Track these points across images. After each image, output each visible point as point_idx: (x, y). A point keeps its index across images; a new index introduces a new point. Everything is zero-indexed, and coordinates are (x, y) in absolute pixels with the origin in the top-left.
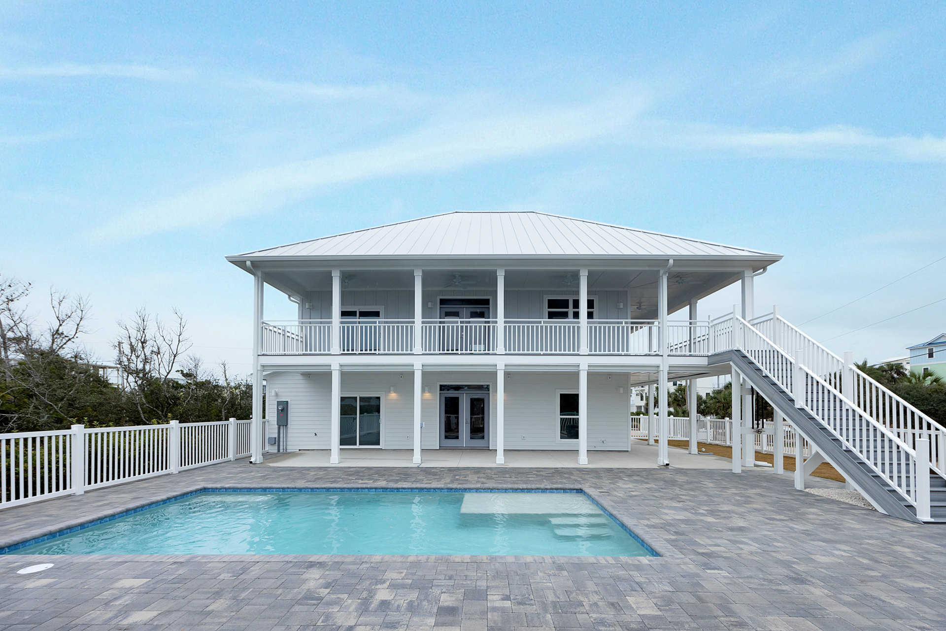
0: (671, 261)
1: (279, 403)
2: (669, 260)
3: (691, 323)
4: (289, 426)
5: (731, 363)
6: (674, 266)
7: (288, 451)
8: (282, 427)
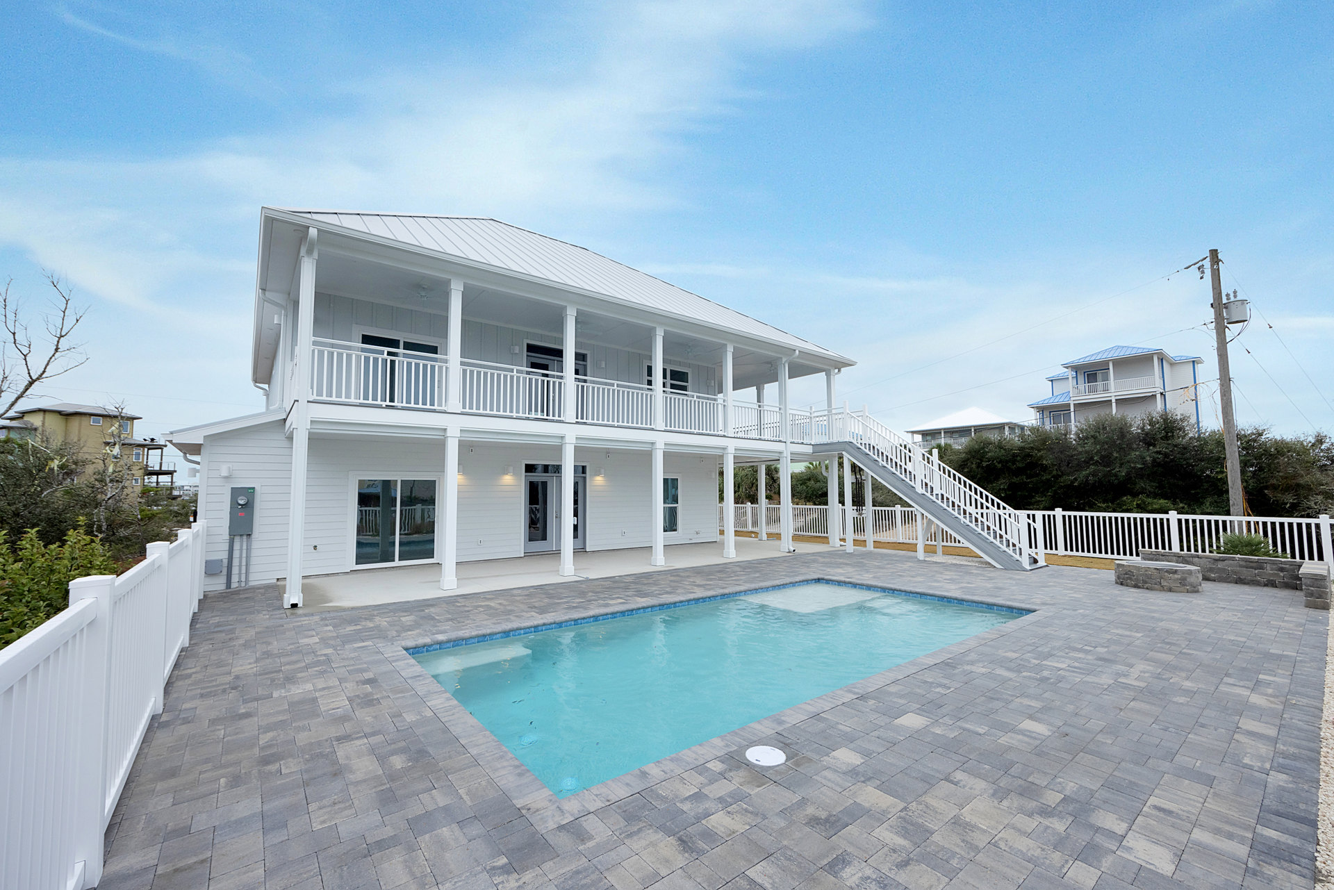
0: (797, 352)
1: (236, 492)
2: (795, 350)
3: (759, 406)
4: (255, 535)
5: (844, 453)
6: (798, 357)
7: (251, 584)
8: (237, 540)
